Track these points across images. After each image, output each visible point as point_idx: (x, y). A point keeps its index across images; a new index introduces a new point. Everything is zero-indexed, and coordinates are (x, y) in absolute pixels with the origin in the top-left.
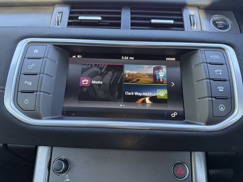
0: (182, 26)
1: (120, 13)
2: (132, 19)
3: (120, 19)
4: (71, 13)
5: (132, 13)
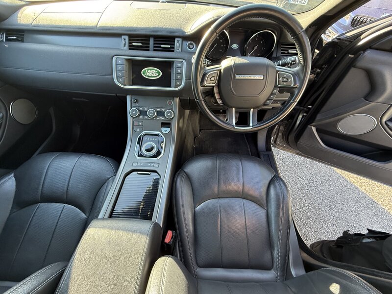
0: (174, 48)
1: (149, 41)
2: (154, 44)
3: (149, 44)
4: (129, 40)
5: (154, 41)
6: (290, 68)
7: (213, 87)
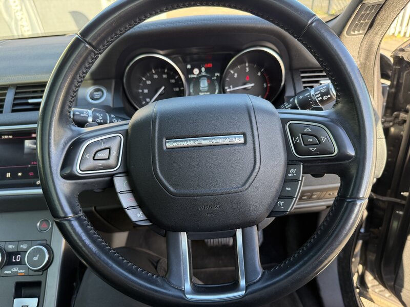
1: (5, 95)
2: (15, 99)
3: (3, 100)
6: (321, 109)
7: (112, 176)
